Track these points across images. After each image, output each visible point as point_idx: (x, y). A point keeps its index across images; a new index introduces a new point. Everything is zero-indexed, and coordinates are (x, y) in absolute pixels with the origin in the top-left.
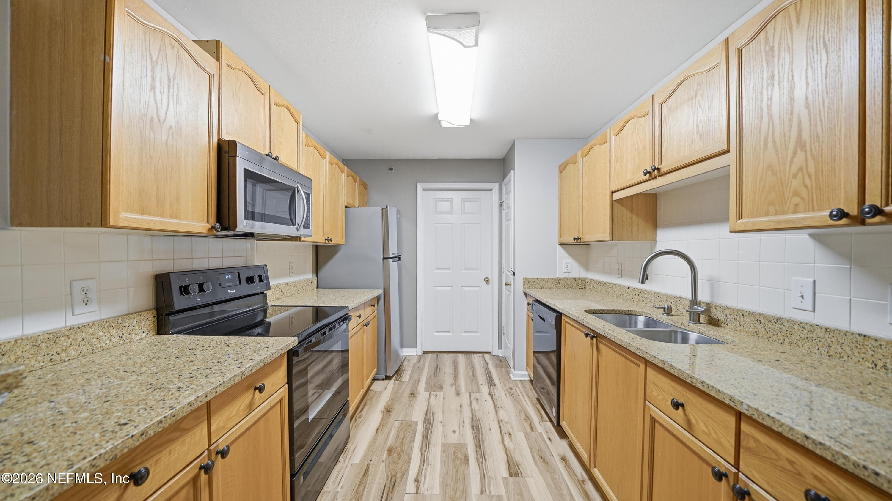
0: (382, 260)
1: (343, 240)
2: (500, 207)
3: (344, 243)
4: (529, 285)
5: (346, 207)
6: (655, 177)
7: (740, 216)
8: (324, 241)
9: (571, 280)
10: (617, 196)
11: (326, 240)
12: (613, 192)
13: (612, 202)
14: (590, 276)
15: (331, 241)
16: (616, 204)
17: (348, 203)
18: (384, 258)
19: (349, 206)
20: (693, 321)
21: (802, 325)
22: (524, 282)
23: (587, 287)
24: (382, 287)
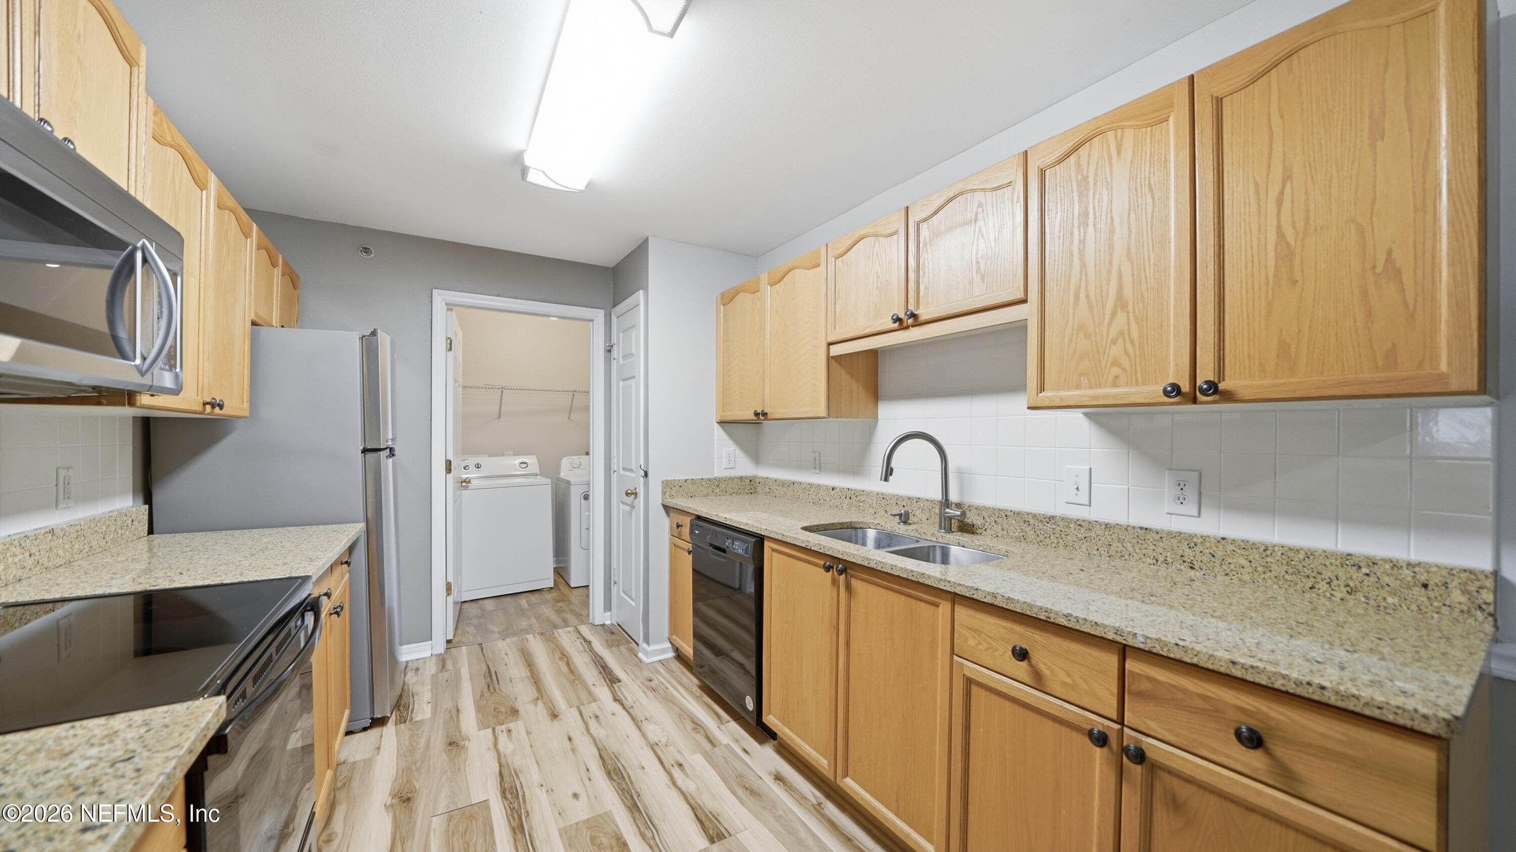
0: (360, 455)
1: (246, 405)
2: (608, 354)
3: (246, 414)
4: (673, 492)
5: (254, 324)
6: (907, 327)
7: (1042, 388)
8: (200, 409)
9: (735, 480)
10: (836, 350)
11: (205, 404)
12: (830, 344)
13: (829, 358)
14: (763, 472)
15: (221, 407)
16: (833, 363)
17: (257, 315)
18: (365, 451)
19: (259, 321)
20: (944, 529)
21: (1079, 523)
22: (664, 488)
23: (758, 490)
24: (361, 515)
